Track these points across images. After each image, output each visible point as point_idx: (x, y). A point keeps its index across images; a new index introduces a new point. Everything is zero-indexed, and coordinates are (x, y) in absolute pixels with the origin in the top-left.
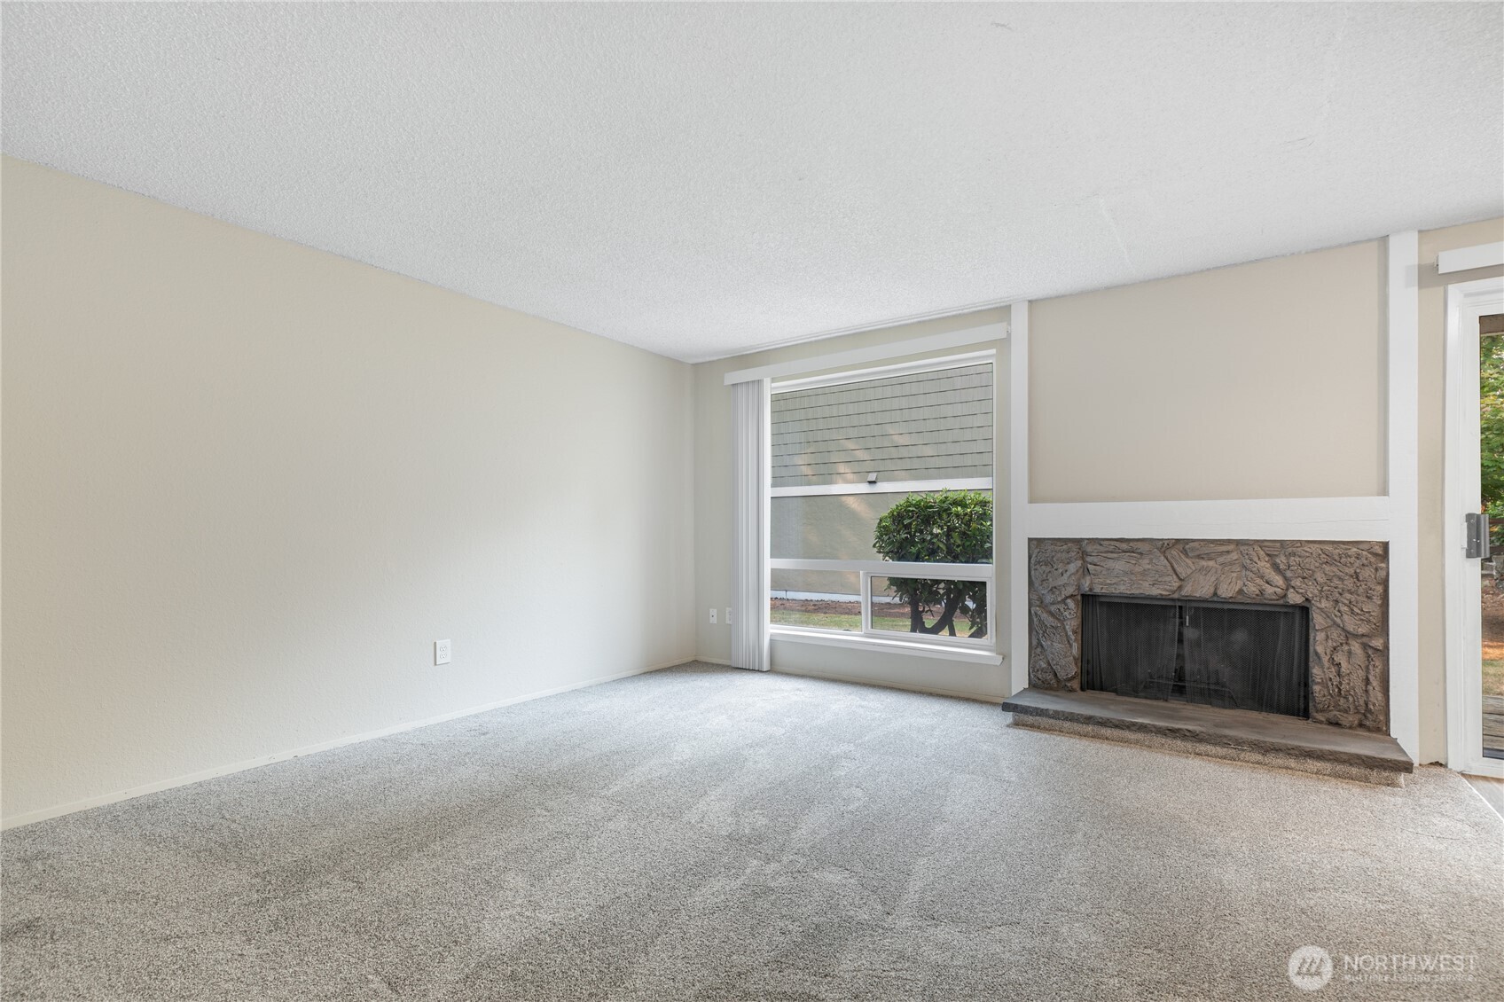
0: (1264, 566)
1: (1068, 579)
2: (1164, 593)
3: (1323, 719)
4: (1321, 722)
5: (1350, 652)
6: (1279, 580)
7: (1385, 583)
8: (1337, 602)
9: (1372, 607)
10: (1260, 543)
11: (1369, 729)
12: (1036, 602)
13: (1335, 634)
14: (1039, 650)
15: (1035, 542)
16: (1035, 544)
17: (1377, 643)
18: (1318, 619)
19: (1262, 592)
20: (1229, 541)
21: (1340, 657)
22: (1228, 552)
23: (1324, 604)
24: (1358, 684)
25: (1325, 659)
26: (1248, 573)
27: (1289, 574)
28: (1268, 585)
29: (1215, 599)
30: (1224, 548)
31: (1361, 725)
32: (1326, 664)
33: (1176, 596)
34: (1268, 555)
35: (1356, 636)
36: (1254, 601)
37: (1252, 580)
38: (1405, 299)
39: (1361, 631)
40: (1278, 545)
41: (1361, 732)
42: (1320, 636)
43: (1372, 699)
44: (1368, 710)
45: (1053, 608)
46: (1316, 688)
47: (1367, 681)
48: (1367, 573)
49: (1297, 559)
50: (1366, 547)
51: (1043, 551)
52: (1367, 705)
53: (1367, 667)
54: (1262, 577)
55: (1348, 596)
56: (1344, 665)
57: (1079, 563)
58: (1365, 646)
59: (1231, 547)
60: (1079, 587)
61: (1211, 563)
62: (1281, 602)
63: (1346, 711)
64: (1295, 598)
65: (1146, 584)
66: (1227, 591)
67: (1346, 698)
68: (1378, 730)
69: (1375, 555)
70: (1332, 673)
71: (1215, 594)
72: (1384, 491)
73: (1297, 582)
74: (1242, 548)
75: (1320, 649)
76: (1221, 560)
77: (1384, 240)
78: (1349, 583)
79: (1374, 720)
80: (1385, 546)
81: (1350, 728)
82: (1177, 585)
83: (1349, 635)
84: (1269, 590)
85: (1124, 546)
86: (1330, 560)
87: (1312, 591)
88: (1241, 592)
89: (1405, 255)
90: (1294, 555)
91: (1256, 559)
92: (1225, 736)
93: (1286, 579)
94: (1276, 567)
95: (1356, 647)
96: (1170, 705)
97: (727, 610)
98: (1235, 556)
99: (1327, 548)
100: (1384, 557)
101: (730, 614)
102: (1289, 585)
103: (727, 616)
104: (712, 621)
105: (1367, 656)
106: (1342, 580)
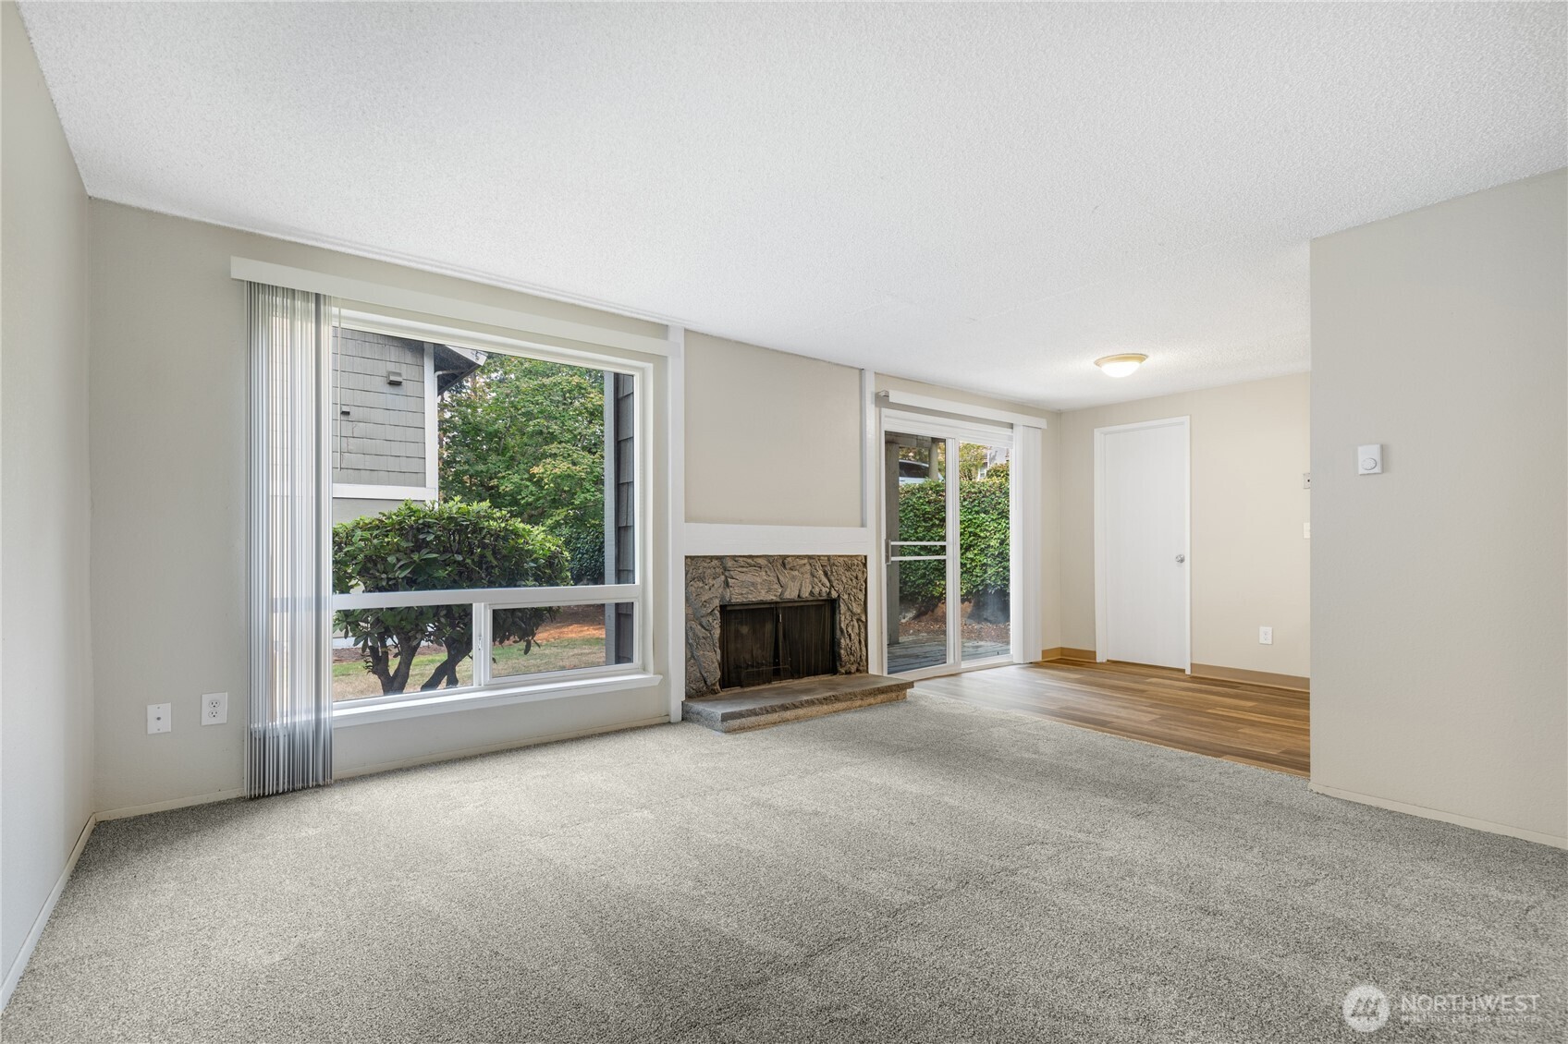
0: (821, 572)
1: (714, 595)
2: (774, 598)
3: (843, 671)
4: (843, 674)
5: (854, 627)
6: (828, 585)
7: (866, 581)
8: (849, 594)
9: (861, 596)
10: (819, 557)
11: (861, 672)
12: (693, 617)
13: (848, 613)
14: (692, 661)
15: (689, 560)
16: (691, 561)
17: (863, 619)
18: (843, 608)
19: (820, 591)
20: (806, 556)
21: (850, 630)
22: (805, 564)
23: (845, 597)
24: (857, 645)
25: (845, 632)
26: (814, 579)
27: (832, 578)
28: (822, 587)
29: (798, 599)
30: (803, 562)
31: (858, 670)
32: (845, 636)
33: (778, 600)
34: (822, 565)
35: (855, 614)
36: (817, 599)
37: (816, 585)
39: (858, 611)
40: (827, 558)
41: (858, 675)
42: (843, 618)
43: (863, 652)
44: (861, 660)
45: (704, 621)
46: (842, 652)
47: (860, 642)
48: (860, 575)
49: (835, 568)
50: (859, 559)
51: (697, 567)
52: (860, 657)
53: (860, 633)
54: (820, 581)
55: (854, 590)
56: (852, 634)
57: (723, 578)
58: (859, 620)
59: (806, 561)
60: (722, 598)
61: (796, 573)
62: (827, 597)
63: (853, 664)
64: (834, 595)
65: (763, 592)
66: (805, 593)
67: (853, 655)
68: (864, 671)
69: (862, 563)
70: (847, 641)
71: (799, 596)
72: (863, 525)
73: (834, 584)
74: (811, 561)
75: (842, 626)
76: (802, 570)
77: (862, 372)
78: (854, 581)
79: (862, 666)
80: (866, 557)
81: (855, 673)
82: (780, 590)
83: (853, 615)
84: (824, 590)
85: (749, 561)
86: (848, 568)
87: (841, 588)
88: (811, 593)
89: (871, 387)
90: (833, 565)
91: (817, 569)
93: (829, 581)
94: (826, 574)
95: (856, 622)
96: (776, 686)
97: (206, 699)
98: (808, 567)
99: (846, 559)
100: (865, 565)
101: (214, 704)
102: (832, 586)
103: (206, 709)
104: (153, 727)
105: (859, 626)
106: (852, 580)
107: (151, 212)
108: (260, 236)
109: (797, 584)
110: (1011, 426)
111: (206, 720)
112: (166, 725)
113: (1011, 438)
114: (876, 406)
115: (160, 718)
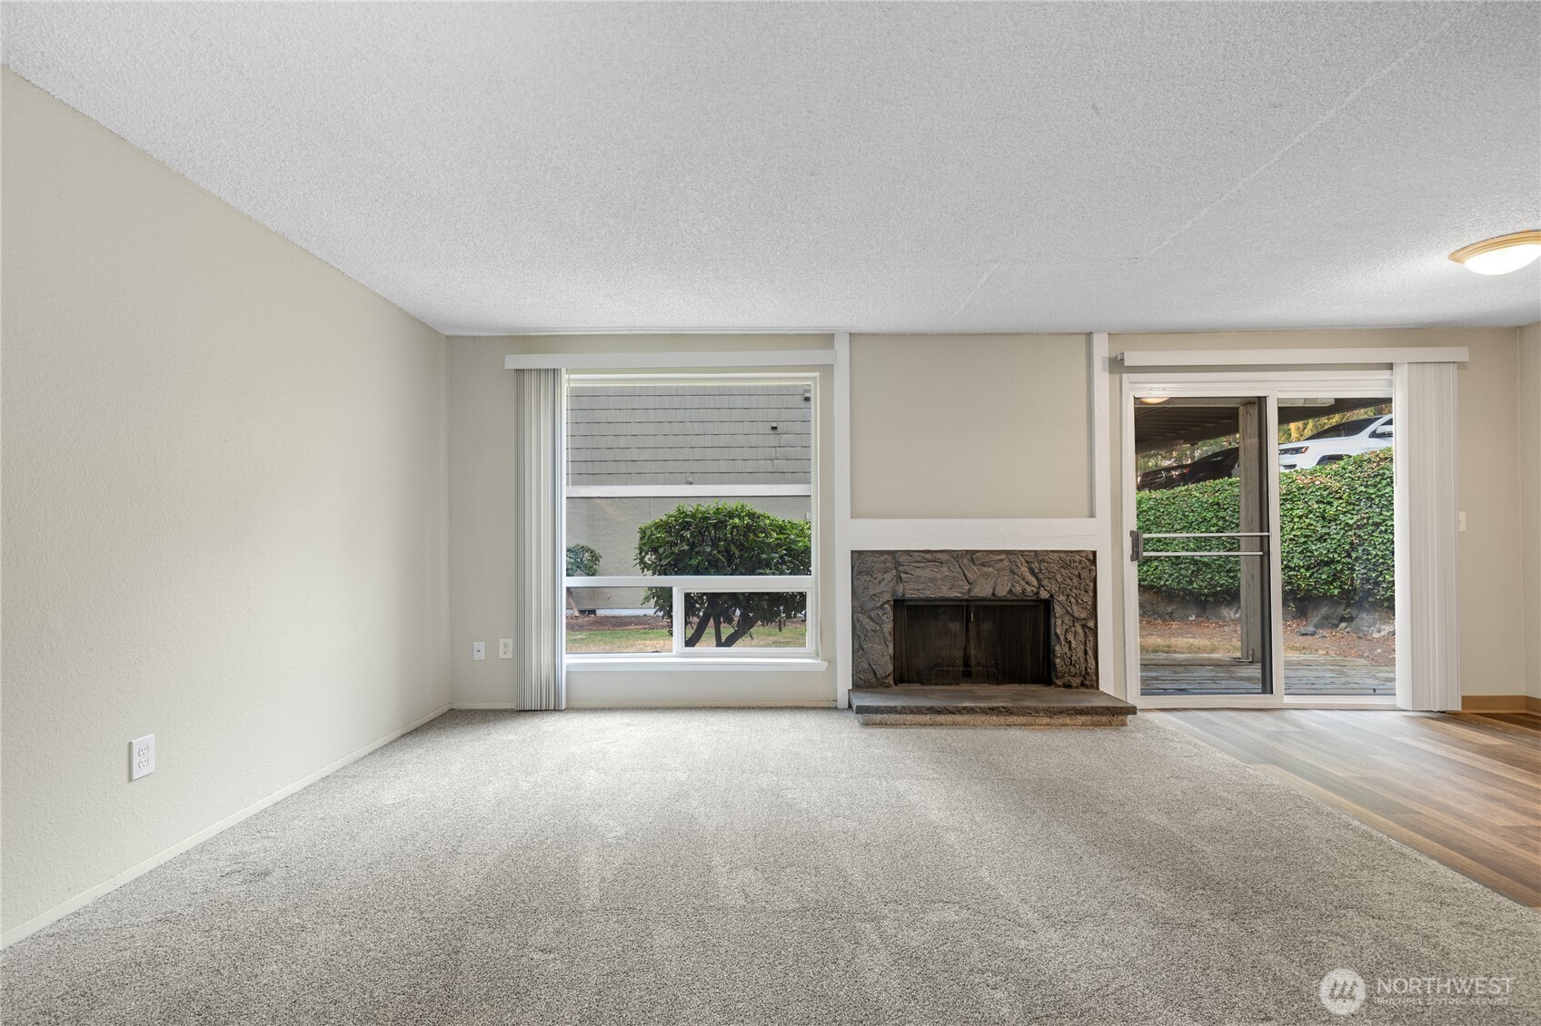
0: (1024, 569)
1: (885, 589)
2: (959, 595)
3: (1061, 684)
4: (1059, 686)
5: (1075, 632)
6: (1034, 582)
7: (1095, 581)
8: (1068, 596)
9: (1088, 599)
10: (1022, 552)
11: (1087, 687)
12: (858, 609)
13: (1067, 619)
14: (860, 652)
15: (856, 554)
16: (857, 556)
17: (1091, 624)
18: (1058, 610)
19: (1024, 590)
20: (1003, 552)
21: (1070, 637)
22: (1001, 560)
23: (1062, 598)
24: (1081, 654)
25: (1062, 638)
26: (1015, 576)
27: (1041, 576)
28: (1026, 585)
29: (993, 598)
30: (999, 557)
31: (1083, 685)
32: (1063, 642)
33: (966, 597)
34: (1027, 562)
35: (1078, 619)
36: (1019, 598)
37: (1018, 582)
38: (1102, 379)
39: (1083, 616)
40: (1033, 554)
41: (1083, 690)
42: (1059, 622)
43: (1089, 665)
44: (1087, 673)
45: (873, 614)
46: (1058, 661)
47: (1086, 652)
48: (1085, 574)
49: (1046, 565)
50: (1084, 555)
51: (863, 562)
52: (1086, 669)
53: (1085, 642)
54: (1024, 579)
55: (1075, 591)
56: (1073, 642)
57: (894, 572)
58: (1084, 626)
59: (1003, 556)
60: (894, 593)
61: (990, 569)
62: (1034, 598)
63: (1074, 676)
64: (1044, 595)
65: (945, 589)
66: (1002, 592)
67: (1074, 666)
68: (1092, 686)
69: (1089, 560)
70: (1066, 649)
71: (993, 594)
72: (1092, 515)
73: (1045, 582)
74: (1010, 557)
75: (1058, 631)
76: (997, 566)
77: (1089, 335)
78: (1075, 580)
79: (1089, 680)
80: (1094, 553)
81: (1077, 687)
82: (967, 588)
83: (1075, 619)
84: (1029, 589)
85: (928, 556)
86: (1066, 566)
87: (1055, 588)
88: (1010, 591)
89: (1102, 350)
90: (1043, 561)
91: (1020, 565)
92: (1028, 708)
93: (1038, 580)
94: (1032, 571)
95: (1079, 629)
96: (963, 688)
97: (502, 641)
98: (1006, 563)
99: (1063, 555)
100: (1094, 562)
101: (506, 645)
102: (1040, 585)
103: (501, 649)
104: (477, 656)
105: (1085, 634)
106: (1071, 579)
107: (474, 337)
108: (529, 336)
109: (991, 582)
110: (1390, 366)
111: (502, 656)
112: (482, 656)
113: (1390, 383)
114: (1111, 372)
115: (480, 650)
